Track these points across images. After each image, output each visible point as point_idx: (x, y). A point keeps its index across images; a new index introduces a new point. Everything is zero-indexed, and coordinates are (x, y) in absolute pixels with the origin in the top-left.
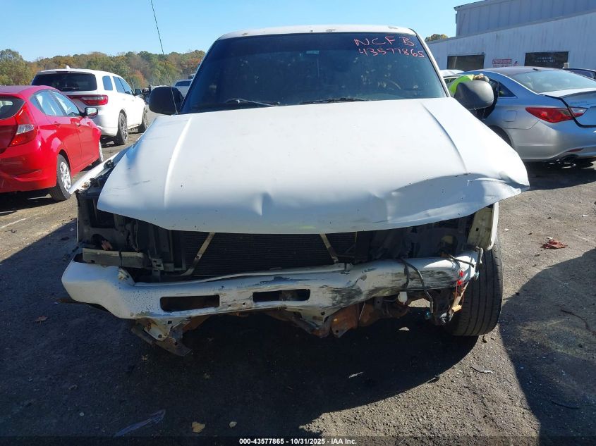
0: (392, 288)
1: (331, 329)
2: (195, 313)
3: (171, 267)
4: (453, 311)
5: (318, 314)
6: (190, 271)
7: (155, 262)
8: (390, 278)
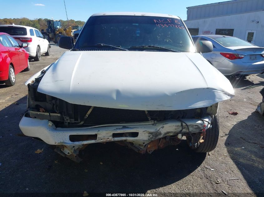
0: (175, 132)
1: (147, 150)
2: (85, 142)
3: (73, 121)
4: (200, 142)
5: (141, 143)
6: (82, 123)
7: (66, 118)
8: (174, 128)
